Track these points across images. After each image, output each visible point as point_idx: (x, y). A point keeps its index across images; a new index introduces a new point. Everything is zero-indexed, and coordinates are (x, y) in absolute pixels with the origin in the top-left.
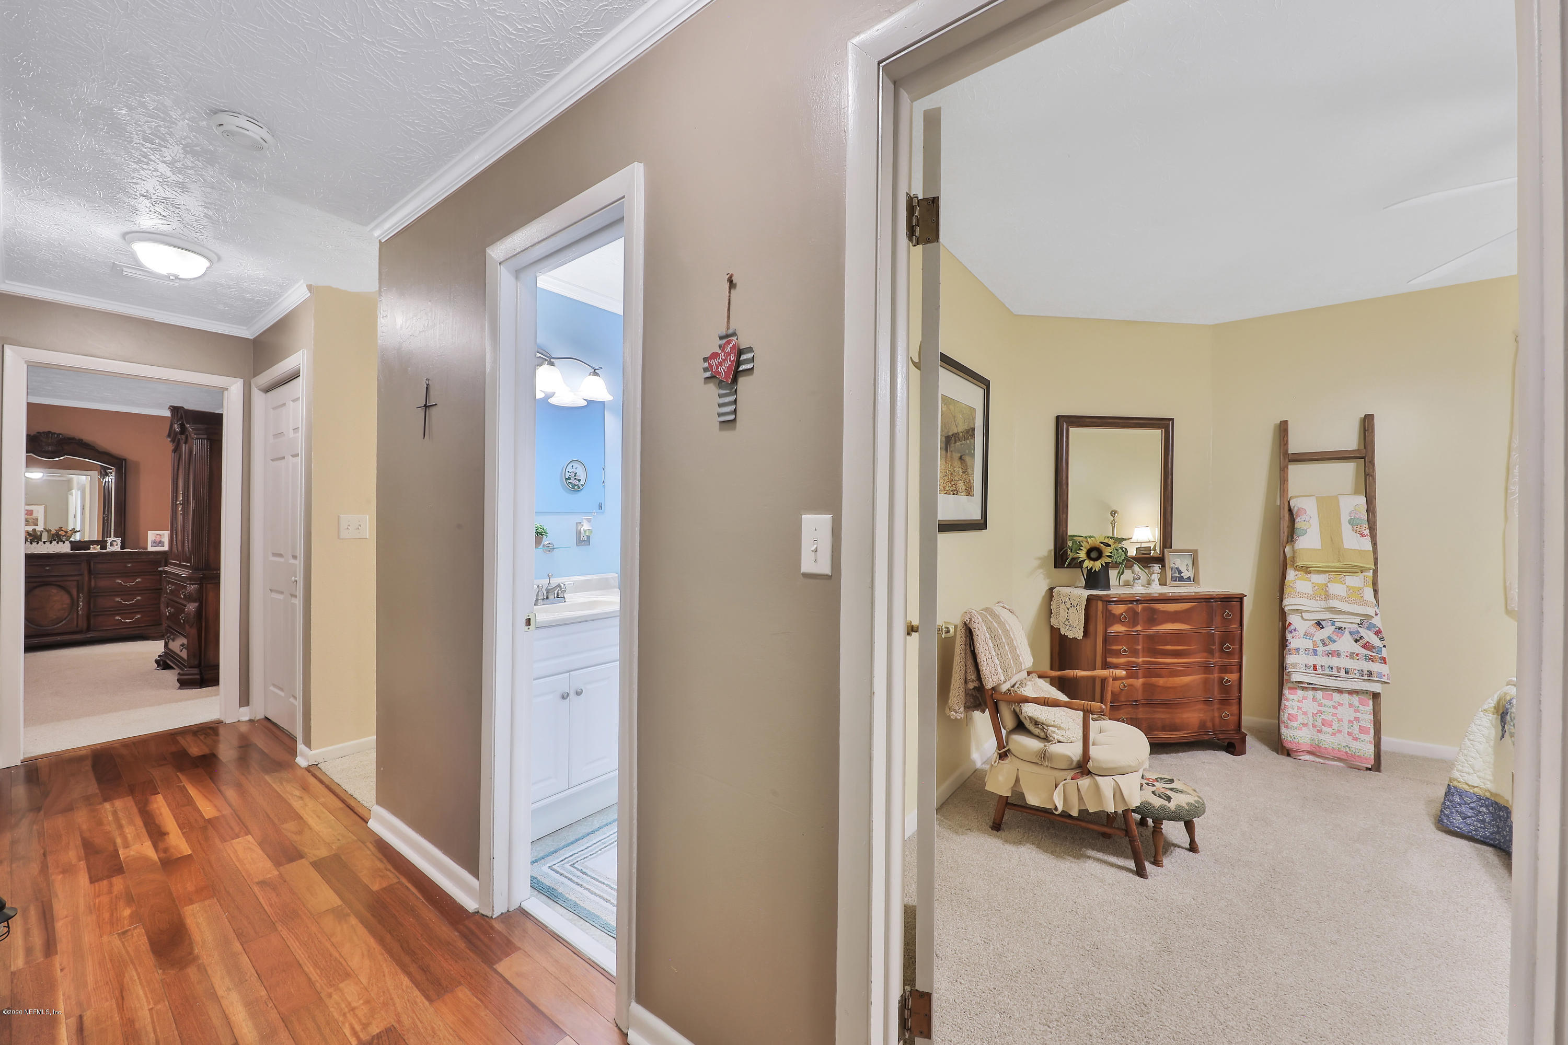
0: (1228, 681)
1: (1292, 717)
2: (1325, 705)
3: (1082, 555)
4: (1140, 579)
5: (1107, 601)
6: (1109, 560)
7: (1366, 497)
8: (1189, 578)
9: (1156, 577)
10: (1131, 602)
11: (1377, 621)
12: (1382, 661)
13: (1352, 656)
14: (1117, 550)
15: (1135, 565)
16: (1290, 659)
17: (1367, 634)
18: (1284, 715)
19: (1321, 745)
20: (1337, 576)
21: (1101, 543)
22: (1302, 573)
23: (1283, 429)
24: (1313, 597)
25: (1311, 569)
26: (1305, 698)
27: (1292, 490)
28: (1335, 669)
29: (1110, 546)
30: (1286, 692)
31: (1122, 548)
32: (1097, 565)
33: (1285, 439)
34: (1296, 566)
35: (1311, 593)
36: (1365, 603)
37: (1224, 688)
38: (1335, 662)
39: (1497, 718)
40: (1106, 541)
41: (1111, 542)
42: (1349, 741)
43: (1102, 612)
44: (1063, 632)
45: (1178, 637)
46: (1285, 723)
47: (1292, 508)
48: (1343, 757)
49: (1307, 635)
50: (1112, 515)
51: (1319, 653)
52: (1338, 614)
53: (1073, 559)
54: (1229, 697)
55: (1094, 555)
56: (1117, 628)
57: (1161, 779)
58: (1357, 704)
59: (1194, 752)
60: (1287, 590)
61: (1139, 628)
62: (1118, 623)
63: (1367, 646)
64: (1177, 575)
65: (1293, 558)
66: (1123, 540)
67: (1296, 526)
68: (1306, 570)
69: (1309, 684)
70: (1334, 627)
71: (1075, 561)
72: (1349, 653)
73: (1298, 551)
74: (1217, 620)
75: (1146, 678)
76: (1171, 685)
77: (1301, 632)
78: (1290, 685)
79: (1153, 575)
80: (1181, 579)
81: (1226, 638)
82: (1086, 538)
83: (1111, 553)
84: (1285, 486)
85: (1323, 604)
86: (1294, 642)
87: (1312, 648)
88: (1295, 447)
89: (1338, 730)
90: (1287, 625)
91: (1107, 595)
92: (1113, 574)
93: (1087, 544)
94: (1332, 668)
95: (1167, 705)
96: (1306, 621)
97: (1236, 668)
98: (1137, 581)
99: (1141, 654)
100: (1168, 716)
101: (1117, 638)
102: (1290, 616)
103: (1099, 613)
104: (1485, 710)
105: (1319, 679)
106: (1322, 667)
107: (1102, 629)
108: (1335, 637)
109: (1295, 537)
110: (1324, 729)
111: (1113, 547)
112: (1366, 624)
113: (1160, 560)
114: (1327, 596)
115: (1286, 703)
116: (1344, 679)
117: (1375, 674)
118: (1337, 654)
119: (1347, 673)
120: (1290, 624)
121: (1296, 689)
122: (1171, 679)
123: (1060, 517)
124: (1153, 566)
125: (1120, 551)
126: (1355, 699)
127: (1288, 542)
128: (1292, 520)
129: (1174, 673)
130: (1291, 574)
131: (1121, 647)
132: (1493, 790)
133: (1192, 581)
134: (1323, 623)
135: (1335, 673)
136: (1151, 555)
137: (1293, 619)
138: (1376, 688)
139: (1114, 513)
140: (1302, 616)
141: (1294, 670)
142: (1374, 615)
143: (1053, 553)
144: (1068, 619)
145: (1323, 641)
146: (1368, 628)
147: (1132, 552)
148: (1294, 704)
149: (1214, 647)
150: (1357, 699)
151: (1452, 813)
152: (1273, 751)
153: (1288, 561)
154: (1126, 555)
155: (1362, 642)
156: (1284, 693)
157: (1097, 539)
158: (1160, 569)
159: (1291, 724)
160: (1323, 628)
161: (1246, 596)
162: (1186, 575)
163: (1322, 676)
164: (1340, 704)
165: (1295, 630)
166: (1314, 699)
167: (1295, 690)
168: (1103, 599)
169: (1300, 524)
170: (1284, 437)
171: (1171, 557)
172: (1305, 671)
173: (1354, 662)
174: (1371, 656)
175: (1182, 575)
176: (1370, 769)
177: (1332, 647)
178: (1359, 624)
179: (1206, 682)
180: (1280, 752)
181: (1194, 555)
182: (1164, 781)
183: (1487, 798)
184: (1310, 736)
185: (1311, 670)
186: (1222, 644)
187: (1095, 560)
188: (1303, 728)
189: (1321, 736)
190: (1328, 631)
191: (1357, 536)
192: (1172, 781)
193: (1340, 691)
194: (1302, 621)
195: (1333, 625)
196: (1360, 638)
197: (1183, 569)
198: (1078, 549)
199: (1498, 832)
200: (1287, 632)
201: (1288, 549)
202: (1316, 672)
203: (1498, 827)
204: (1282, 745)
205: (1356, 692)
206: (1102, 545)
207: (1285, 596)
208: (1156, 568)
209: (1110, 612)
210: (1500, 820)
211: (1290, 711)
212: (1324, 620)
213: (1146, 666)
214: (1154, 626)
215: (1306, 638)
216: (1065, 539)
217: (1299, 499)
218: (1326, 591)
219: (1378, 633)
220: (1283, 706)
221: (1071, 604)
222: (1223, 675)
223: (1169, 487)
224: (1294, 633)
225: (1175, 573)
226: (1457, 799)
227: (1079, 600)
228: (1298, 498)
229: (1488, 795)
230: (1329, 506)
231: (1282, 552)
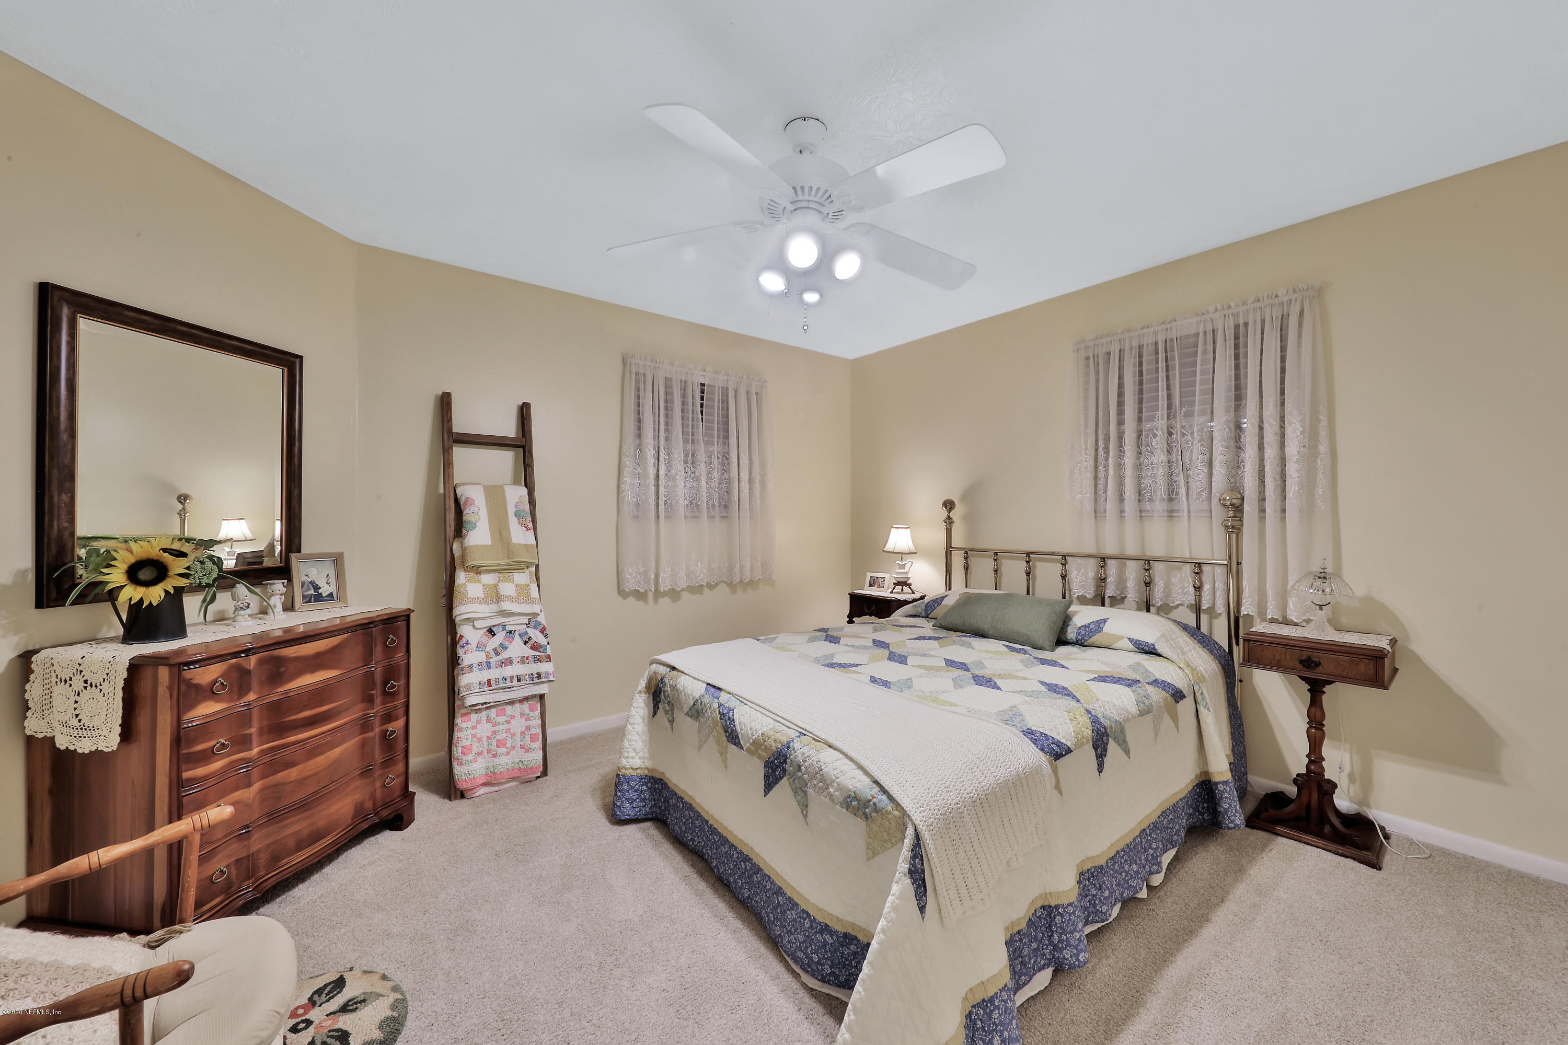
0: (393, 732)
1: (466, 750)
2: (499, 723)
3: (116, 577)
4: (248, 607)
5: (180, 664)
6: (183, 582)
7: (526, 486)
8: (331, 595)
9: (277, 601)
10: (235, 655)
11: (541, 619)
12: (548, 660)
13: (524, 660)
14: (202, 563)
15: (237, 585)
16: (465, 680)
17: (535, 634)
18: (457, 750)
19: (496, 771)
20: (505, 574)
21: (165, 550)
22: (472, 574)
23: (445, 403)
24: (485, 601)
25: (482, 568)
26: (479, 722)
27: (458, 476)
28: (508, 680)
29: (184, 555)
30: (458, 721)
31: (211, 558)
32: (155, 595)
33: (449, 414)
34: (467, 567)
35: (482, 596)
36: (531, 601)
37: (387, 741)
38: (509, 671)
39: (648, 697)
40: (176, 546)
41: (186, 548)
42: (522, 755)
43: (170, 688)
44: (62, 743)
45: (319, 694)
46: (458, 759)
47: (459, 497)
48: (517, 775)
49: (480, 646)
50: (180, 502)
51: (493, 665)
52: (509, 617)
53: (93, 585)
54: (394, 754)
55: (144, 575)
56: (208, 709)
57: (319, 992)
58: (527, 711)
59: (346, 854)
60: (457, 597)
61: (251, 696)
62: (205, 699)
63: (535, 647)
64: (312, 592)
65: (463, 556)
66: (212, 543)
67: (464, 518)
68: (477, 570)
69: (483, 704)
70: (505, 632)
71: (97, 590)
72: (520, 658)
73: (468, 549)
74: (378, 651)
75: (265, 778)
76: (311, 772)
77: (474, 644)
78: (463, 711)
79: (273, 597)
80: (318, 598)
81: (391, 673)
82: (126, 542)
83: (188, 568)
84: (450, 470)
85: (494, 607)
86: (469, 657)
87: (485, 660)
88: (459, 426)
89: (512, 747)
90: (458, 638)
91: (180, 652)
92: (192, 604)
93: (127, 554)
94: (506, 679)
95: (304, 806)
96: (479, 631)
97: (401, 711)
98: (242, 612)
99: (255, 743)
100: (305, 824)
101: (206, 728)
102: (461, 627)
103: (163, 690)
104: (640, 692)
105: (493, 696)
106: (497, 680)
107: (169, 720)
108: (506, 643)
109: (464, 531)
110: (499, 751)
111: (191, 557)
112: (532, 623)
113: (284, 572)
114: (498, 598)
115: (460, 734)
116: (517, 688)
117: (543, 676)
118: (508, 662)
119: (519, 680)
120: (461, 636)
121: (470, 713)
122: (309, 763)
123: (51, 498)
124: (274, 584)
125: (209, 564)
126: (526, 705)
127: (454, 538)
128: (459, 512)
129: (314, 752)
130: (461, 577)
131: (213, 743)
132: (650, 767)
133: (335, 598)
134: (494, 629)
135: (509, 684)
136: (264, 564)
137: (465, 631)
138: (543, 689)
139: (183, 499)
140: (474, 626)
141: (468, 693)
142: (539, 612)
143: (31, 577)
144: (77, 716)
145: (496, 650)
146: (535, 628)
147: (229, 564)
148: (468, 733)
149: (374, 692)
150: (527, 705)
151: (622, 802)
152: (444, 798)
153: (457, 561)
154: (220, 569)
155: (531, 643)
156: (456, 722)
157: (154, 543)
158: (284, 587)
159: (465, 758)
160: (494, 635)
161: (414, 611)
162: (325, 591)
163: (496, 691)
164: (513, 717)
165: (467, 644)
166: (488, 720)
167: (469, 716)
168: (172, 662)
169: (468, 515)
170: (448, 412)
171: (302, 566)
172: (480, 690)
173: (525, 667)
174: (539, 656)
175: (320, 591)
176: (539, 777)
177: (505, 655)
178: (527, 624)
179: (363, 745)
180: (452, 797)
181: (337, 560)
182: (327, 994)
183: (646, 776)
184: (484, 765)
185: (486, 688)
186: (385, 683)
187: (148, 584)
188: (478, 758)
189: (497, 761)
190: (500, 637)
191: (523, 530)
192: (340, 983)
193: (512, 702)
194: (474, 631)
195: (504, 629)
196: (529, 638)
197: (321, 582)
198: (105, 564)
199: (655, 805)
200: (458, 647)
201: (456, 546)
202: (491, 688)
203: (654, 800)
204: (455, 787)
205: (526, 699)
206: (166, 555)
207: (456, 603)
208: (278, 586)
209: (189, 684)
210: (656, 793)
211: (465, 743)
212: (495, 626)
213: (267, 758)
214: (280, 686)
215: (479, 651)
216: (70, 546)
217: (467, 487)
218: (497, 593)
219: (543, 631)
220: (456, 739)
221: (86, 682)
222: (385, 727)
223: (296, 460)
224: (466, 647)
225: (309, 589)
226: (626, 787)
227: (107, 671)
228: (465, 486)
229: (646, 772)
230: (495, 496)
231: (449, 550)
